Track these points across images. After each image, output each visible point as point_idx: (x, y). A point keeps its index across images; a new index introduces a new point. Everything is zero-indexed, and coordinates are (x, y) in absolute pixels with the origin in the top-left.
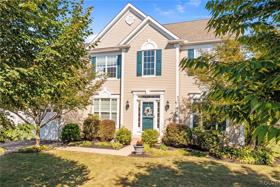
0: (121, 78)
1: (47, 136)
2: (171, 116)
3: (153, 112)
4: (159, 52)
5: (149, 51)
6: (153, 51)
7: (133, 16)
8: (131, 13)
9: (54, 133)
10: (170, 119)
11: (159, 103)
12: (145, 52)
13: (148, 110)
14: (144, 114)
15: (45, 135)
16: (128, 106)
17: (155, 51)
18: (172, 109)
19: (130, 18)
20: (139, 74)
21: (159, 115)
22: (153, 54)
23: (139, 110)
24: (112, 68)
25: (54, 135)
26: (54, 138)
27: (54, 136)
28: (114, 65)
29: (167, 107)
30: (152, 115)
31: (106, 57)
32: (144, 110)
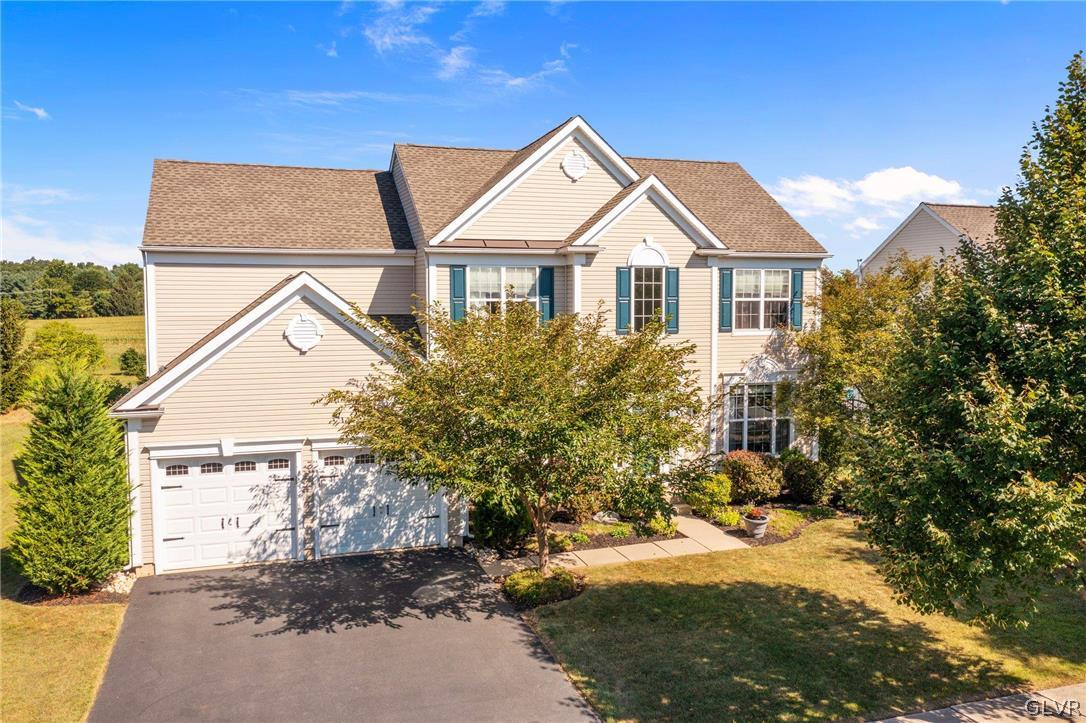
1: (391, 539)
4: (673, 274)
5: (649, 271)
6: (658, 271)
7: (585, 154)
8: (576, 145)
9: (421, 525)
12: (639, 271)
15: (386, 535)
17: (664, 270)
19: (575, 160)
22: (658, 278)
25: (421, 532)
26: (422, 541)
27: (424, 533)
28: (529, 296)
31: (503, 269)
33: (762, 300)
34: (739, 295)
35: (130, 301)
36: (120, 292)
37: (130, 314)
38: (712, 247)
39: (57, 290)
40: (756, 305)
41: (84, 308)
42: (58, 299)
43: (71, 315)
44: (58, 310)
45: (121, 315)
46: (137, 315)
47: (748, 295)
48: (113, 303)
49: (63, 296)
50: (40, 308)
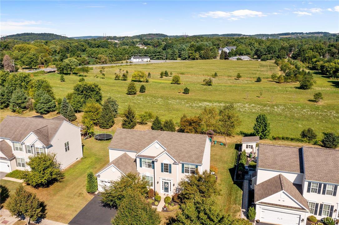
0: (154, 169)
2: (175, 188)
3: (168, 185)
4: (170, 165)
5: (166, 164)
7: (159, 145)
10: (175, 189)
11: (170, 183)
12: (165, 164)
13: (166, 185)
14: (165, 186)
16: (158, 183)
18: (176, 186)
19: (157, 146)
20: (162, 171)
21: (171, 187)
22: (168, 165)
23: (163, 184)
24: (150, 165)
28: (151, 163)
29: (174, 185)
30: (168, 187)
31: (147, 159)
32: (165, 185)
33: (190, 169)
34: (185, 168)
35: (208, 55)
36: (206, 53)
37: (208, 59)
38: (177, 163)
39: (191, 52)
40: (189, 170)
41: (197, 57)
42: (191, 54)
43: (194, 59)
44: (191, 57)
45: (205, 59)
46: (209, 59)
47: (187, 168)
48: (204, 55)
49: (192, 54)
50: (187, 57)
